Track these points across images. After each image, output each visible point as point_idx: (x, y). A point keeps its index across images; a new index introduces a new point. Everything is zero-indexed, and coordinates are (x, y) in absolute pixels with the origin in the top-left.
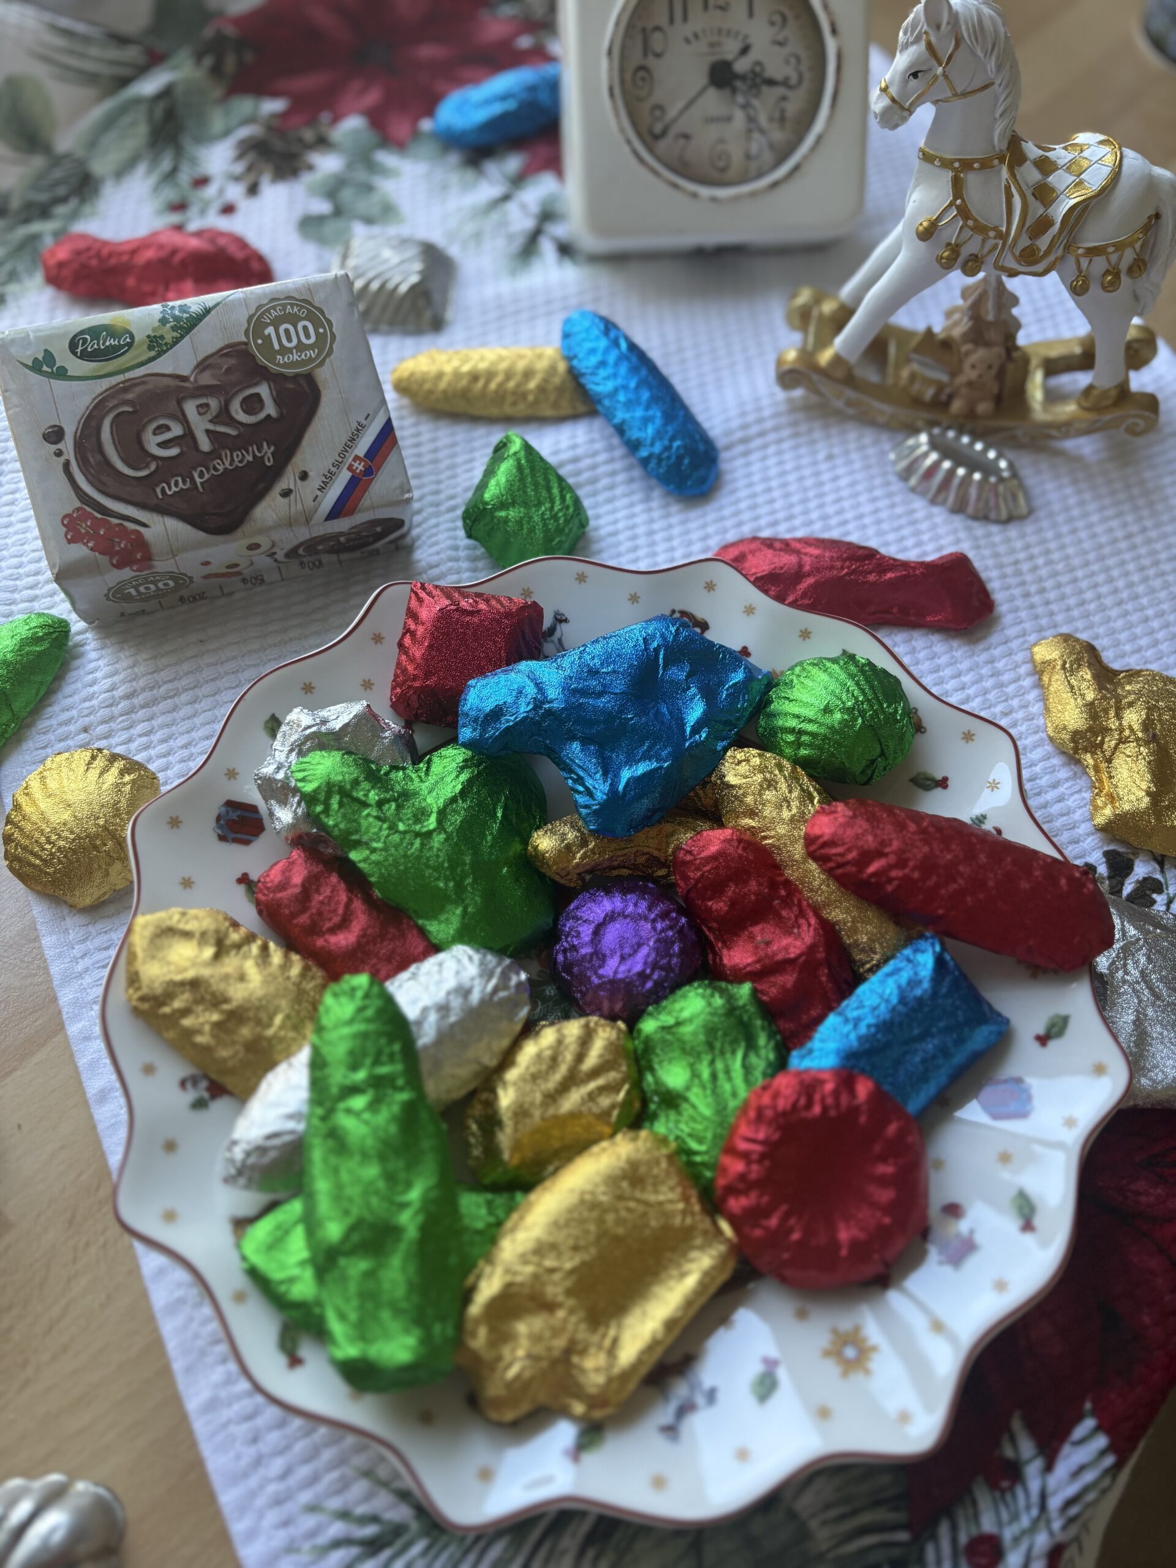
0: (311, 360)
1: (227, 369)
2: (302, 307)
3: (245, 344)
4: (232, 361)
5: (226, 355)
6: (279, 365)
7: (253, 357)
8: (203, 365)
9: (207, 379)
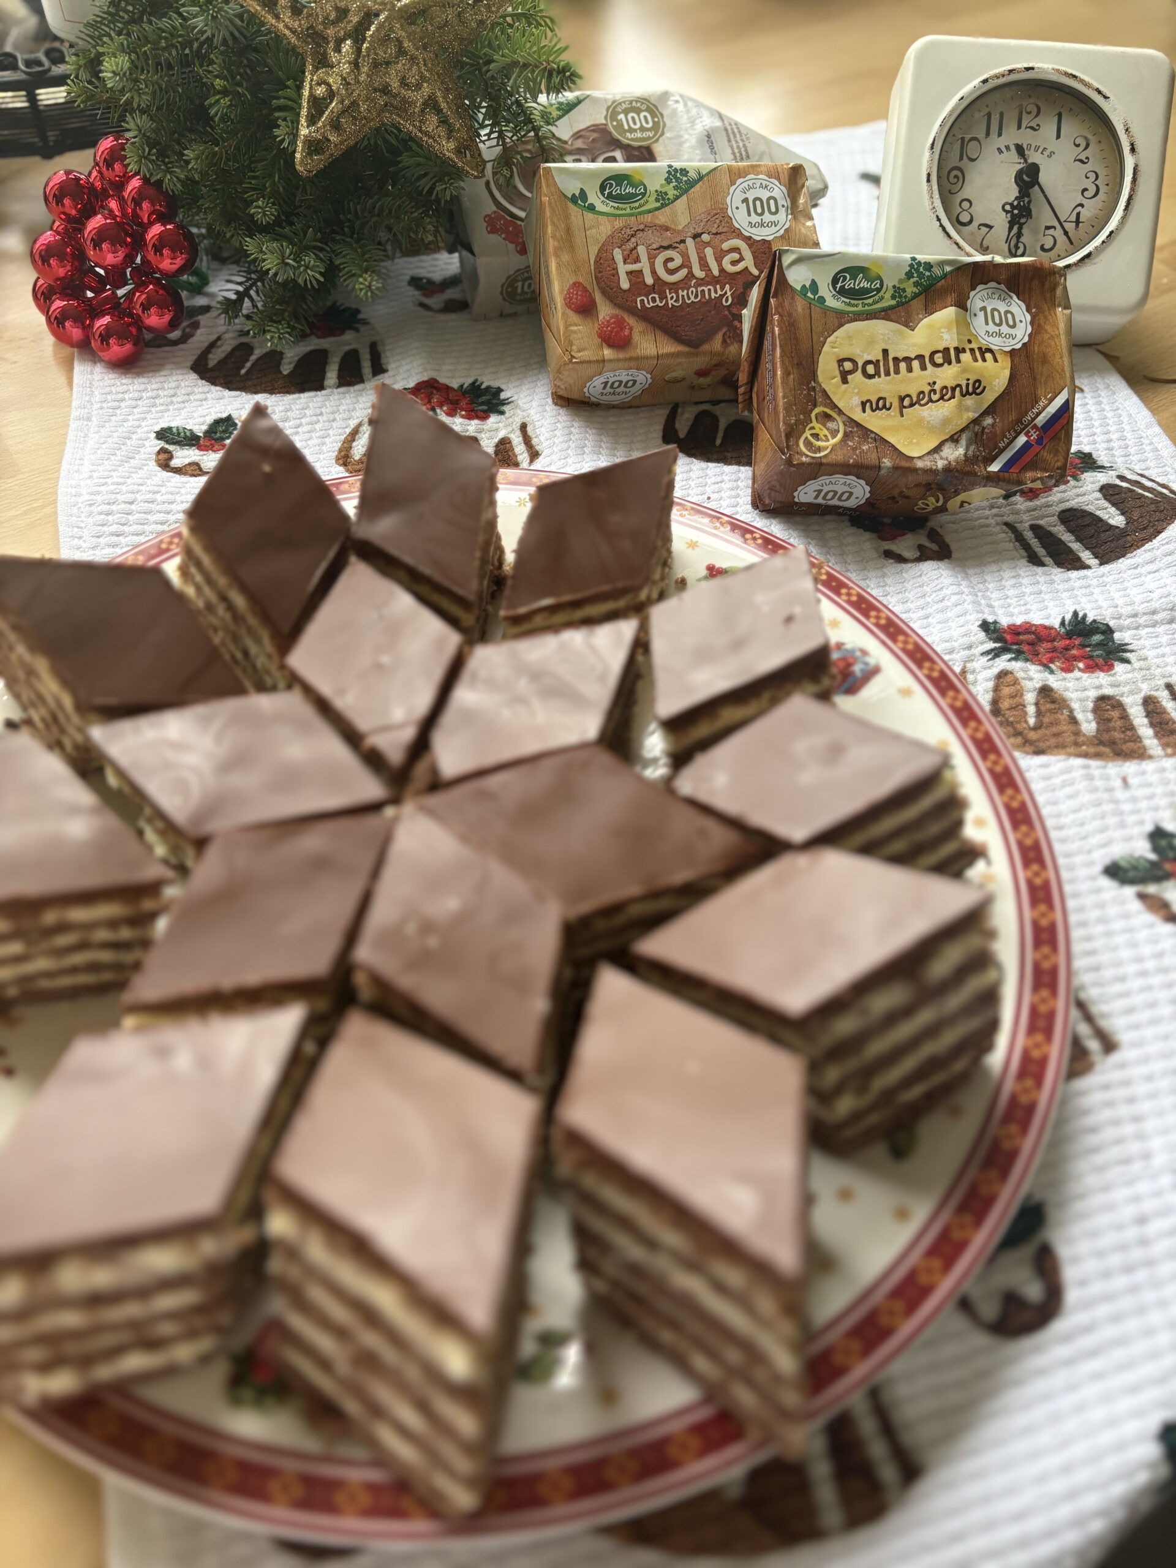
0: (649, 138)
1: (594, 140)
2: (643, 103)
3: (605, 125)
4: (595, 135)
5: (593, 131)
6: (628, 139)
7: (610, 133)
8: (577, 135)
9: (579, 144)
